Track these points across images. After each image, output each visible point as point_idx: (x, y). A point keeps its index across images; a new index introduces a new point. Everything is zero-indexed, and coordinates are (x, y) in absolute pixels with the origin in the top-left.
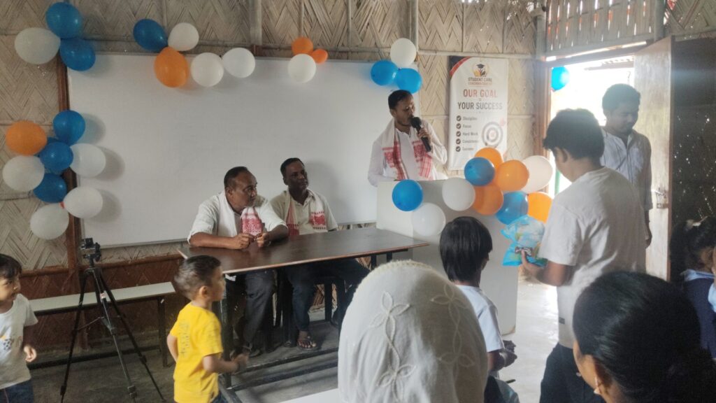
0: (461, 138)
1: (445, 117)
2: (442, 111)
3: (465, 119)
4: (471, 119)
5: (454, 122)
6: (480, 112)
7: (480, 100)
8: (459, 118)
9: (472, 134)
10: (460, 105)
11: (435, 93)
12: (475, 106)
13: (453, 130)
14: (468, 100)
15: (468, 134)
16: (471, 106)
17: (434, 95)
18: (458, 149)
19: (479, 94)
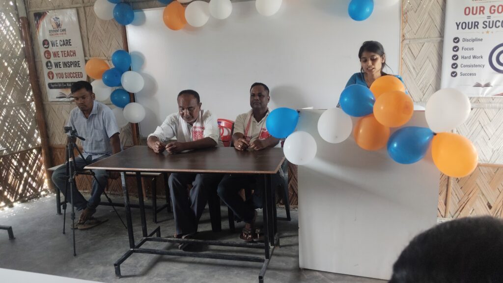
0: (459, 62)
1: (439, 39)
2: (435, 34)
3: (464, 40)
4: (473, 40)
5: (449, 45)
6: (488, 32)
7: (489, 17)
8: (456, 40)
9: (474, 57)
10: (458, 26)
11: (427, 14)
12: (481, 25)
13: (448, 53)
14: (471, 18)
15: (470, 57)
16: (476, 25)
17: (426, 16)
18: (454, 74)
19: (487, 11)
